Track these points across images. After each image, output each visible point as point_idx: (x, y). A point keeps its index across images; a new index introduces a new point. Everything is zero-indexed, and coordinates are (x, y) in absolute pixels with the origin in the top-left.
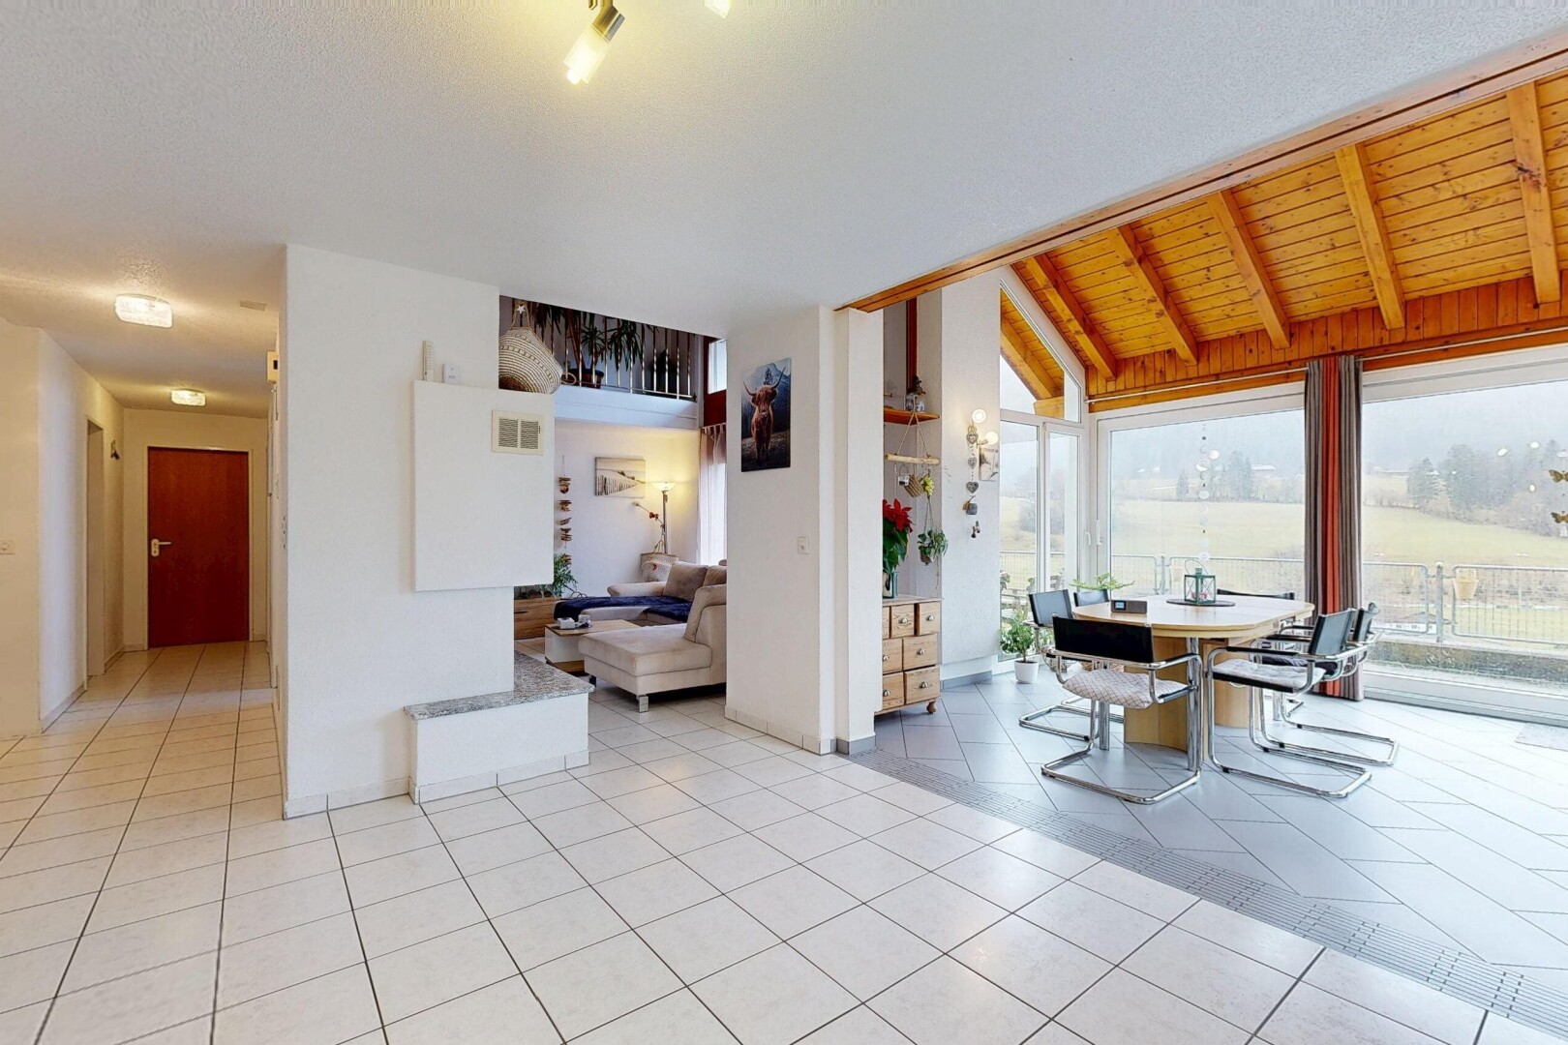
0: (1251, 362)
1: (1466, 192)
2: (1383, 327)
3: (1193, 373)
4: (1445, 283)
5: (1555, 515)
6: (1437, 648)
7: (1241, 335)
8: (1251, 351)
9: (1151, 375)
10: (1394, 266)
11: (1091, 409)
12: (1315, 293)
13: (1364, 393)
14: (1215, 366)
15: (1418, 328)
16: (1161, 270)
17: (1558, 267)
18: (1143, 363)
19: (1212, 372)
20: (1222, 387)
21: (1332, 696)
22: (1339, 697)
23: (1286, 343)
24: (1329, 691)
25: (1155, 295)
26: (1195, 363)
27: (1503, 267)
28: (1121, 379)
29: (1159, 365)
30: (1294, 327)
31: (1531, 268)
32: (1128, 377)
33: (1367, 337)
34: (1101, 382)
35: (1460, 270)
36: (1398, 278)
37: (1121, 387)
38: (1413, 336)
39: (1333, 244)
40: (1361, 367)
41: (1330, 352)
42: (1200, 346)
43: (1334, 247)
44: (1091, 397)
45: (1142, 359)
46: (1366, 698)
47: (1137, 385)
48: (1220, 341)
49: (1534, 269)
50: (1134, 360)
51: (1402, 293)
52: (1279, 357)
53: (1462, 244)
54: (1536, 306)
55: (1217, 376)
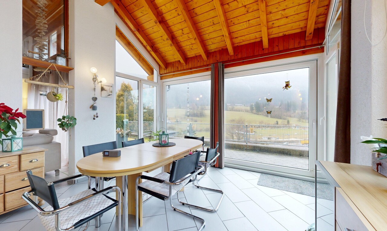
0: (199, 65)
1: (245, 5)
2: (229, 55)
3: (185, 68)
4: (243, 41)
5: (267, 112)
6: (246, 146)
7: (196, 56)
8: (198, 61)
9: (175, 68)
10: (230, 33)
11: (161, 79)
12: (212, 42)
13: (225, 75)
14: (190, 66)
15: (237, 55)
16: (169, 28)
17: (268, 38)
18: (173, 64)
19: (189, 68)
20: (192, 72)
21: (216, 167)
22: (218, 167)
23: (207, 60)
24: (216, 166)
25: (168, 37)
26: (185, 65)
27: (256, 36)
28: (168, 69)
29: (177, 65)
30: (208, 54)
31: (262, 37)
32: (170, 69)
33: (225, 58)
34: (163, 70)
35: (246, 36)
36: (231, 39)
37: (168, 72)
38: (236, 58)
39: (213, 23)
40: (224, 67)
41: (217, 62)
42: (187, 59)
43: (214, 24)
44: (161, 75)
45: (173, 63)
46: (225, 166)
47: (172, 71)
48: (191, 58)
49: (263, 38)
50: (171, 63)
51: (233, 44)
52: (205, 64)
53: (246, 26)
54: (263, 49)
55: (191, 69)
